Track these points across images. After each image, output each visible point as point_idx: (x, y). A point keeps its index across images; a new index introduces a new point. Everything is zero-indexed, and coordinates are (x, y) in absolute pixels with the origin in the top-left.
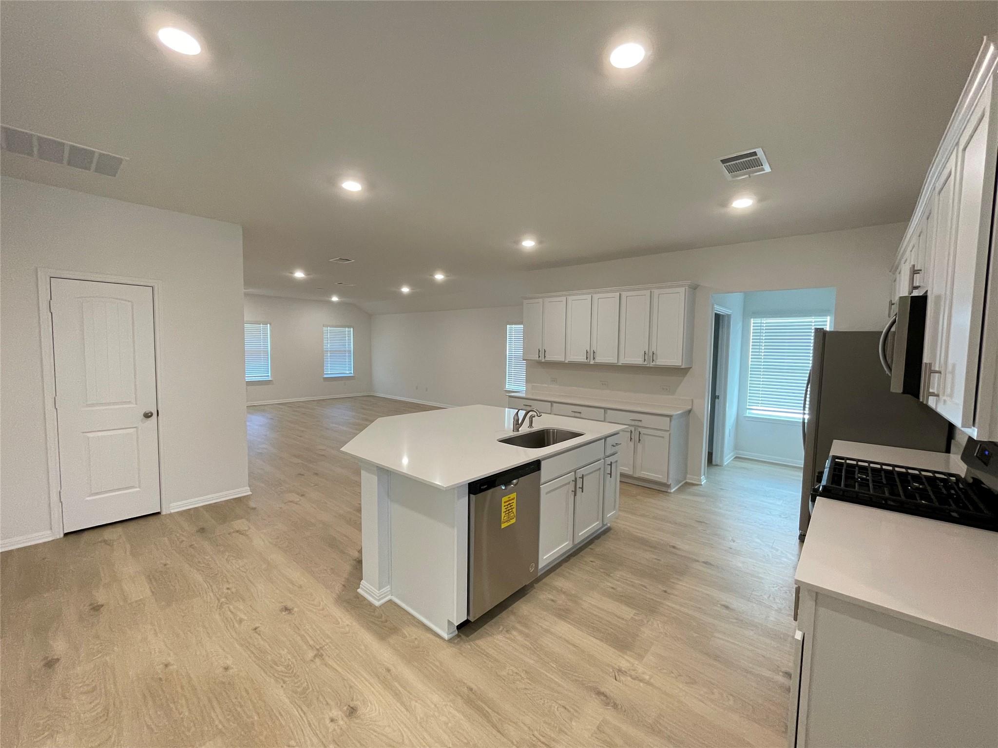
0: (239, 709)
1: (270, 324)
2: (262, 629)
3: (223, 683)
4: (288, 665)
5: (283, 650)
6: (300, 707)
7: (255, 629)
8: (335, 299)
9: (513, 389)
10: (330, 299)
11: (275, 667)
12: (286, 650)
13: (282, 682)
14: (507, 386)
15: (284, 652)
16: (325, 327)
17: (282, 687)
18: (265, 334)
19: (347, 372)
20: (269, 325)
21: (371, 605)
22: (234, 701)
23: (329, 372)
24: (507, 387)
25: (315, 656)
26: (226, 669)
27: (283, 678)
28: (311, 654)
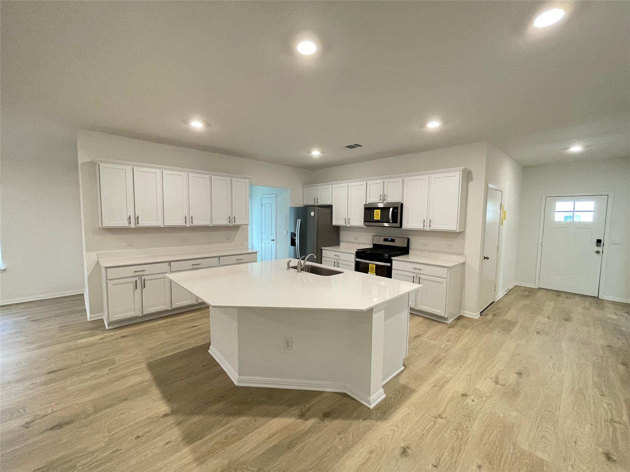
0: (497, 443)
2: (433, 462)
3: (490, 462)
4: (456, 430)
5: (446, 437)
6: (476, 416)
7: (436, 466)
11: (460, 436)
12: (445, 435)
13: (468, 429)
15: (447, 436)
17: (471, 427)
21: (384, 400)
22: (495, 448)
25: (441, 418)
26: (480, 467)
27: (465, 429)
28: (441, 421)
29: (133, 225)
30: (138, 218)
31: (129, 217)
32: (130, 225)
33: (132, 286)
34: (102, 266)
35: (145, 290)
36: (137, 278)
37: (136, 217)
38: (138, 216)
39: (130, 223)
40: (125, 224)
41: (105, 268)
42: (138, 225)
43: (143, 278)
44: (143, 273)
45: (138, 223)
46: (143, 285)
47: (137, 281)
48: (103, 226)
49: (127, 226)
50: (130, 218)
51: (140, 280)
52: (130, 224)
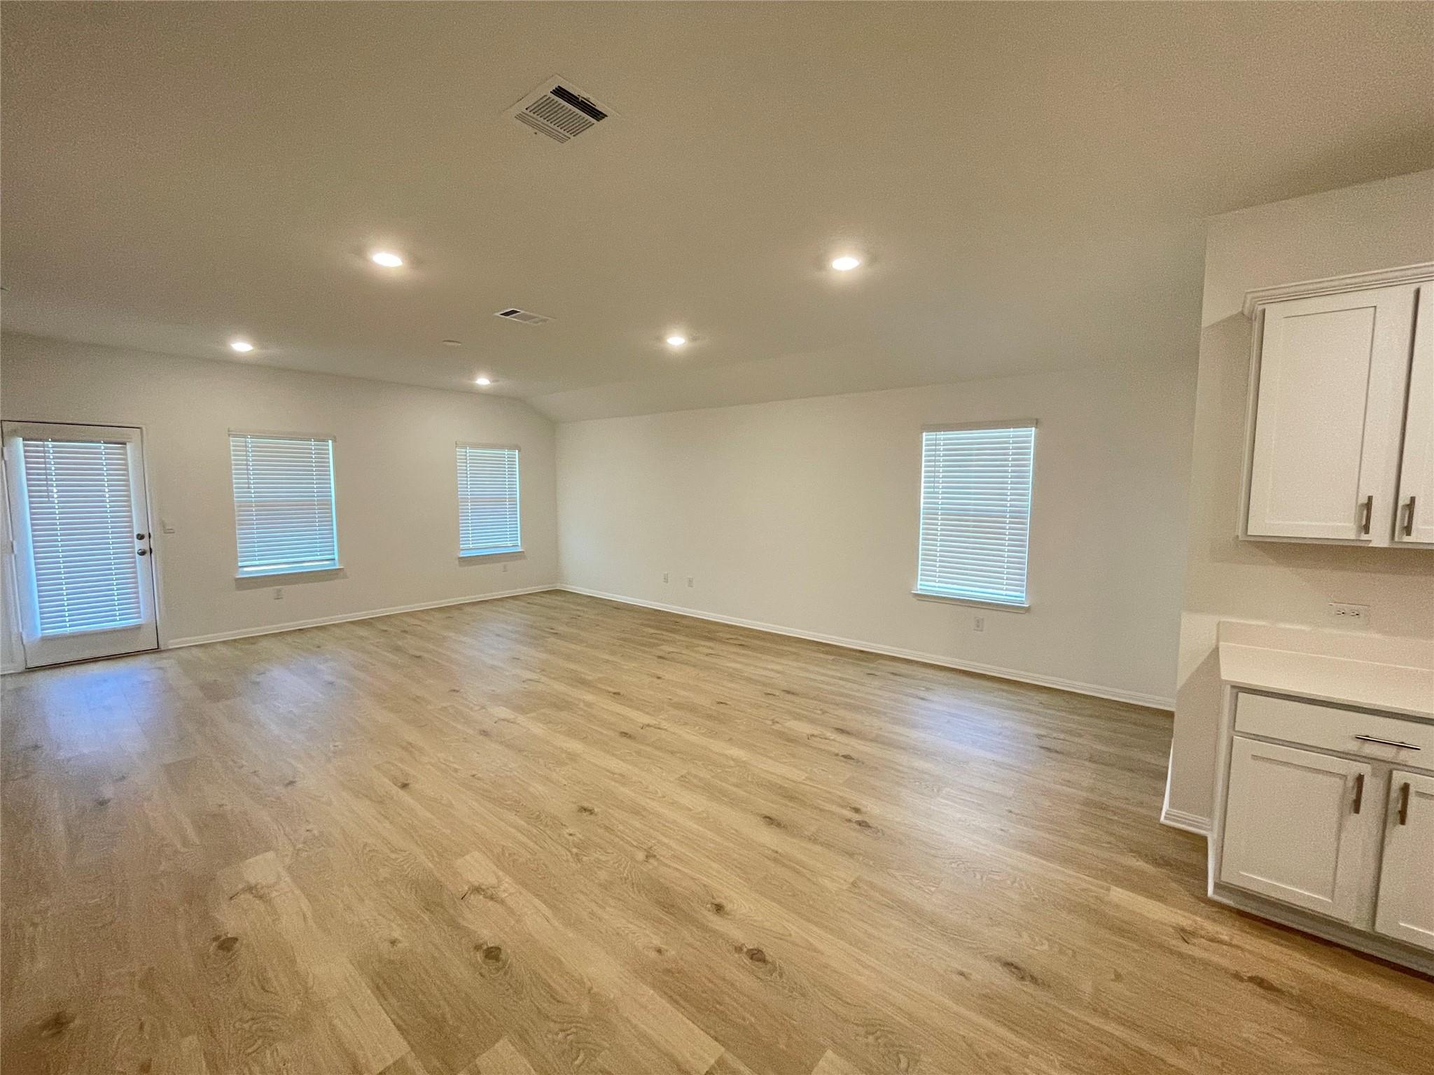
1: (334, 441)
8: (483, 381)
9: (937, 592)
10: (473, 382)
14: (919, 582)
16: (462, 447)
18: (323, 465)
19: (509, 544)
20: (330, 441)
23: (471, 546)
24: (919, 587)
29: (1379, 537)
30: (1411, 505)
31: (1366, 501)
32: (1364, 537)
33: (1331, 793)
34: (1224, 677)
35: (1398, 833)
36: (1365, 769)
37: (1404, 500)
38: (1413, 500)
39: (1366, 529)
40: (1343, 529)
41: (1233, 687)
42: (1406, 539)
43: (1399, 778)
44: (1404, 755)
45: (1408, 530)
46: (1396, 806)
47: (1367, 781)
48: (1249, 533)
49: (1353, 537)
50: (1368, 505)
51: (1381, 784)
52: (1367, 531)
